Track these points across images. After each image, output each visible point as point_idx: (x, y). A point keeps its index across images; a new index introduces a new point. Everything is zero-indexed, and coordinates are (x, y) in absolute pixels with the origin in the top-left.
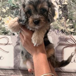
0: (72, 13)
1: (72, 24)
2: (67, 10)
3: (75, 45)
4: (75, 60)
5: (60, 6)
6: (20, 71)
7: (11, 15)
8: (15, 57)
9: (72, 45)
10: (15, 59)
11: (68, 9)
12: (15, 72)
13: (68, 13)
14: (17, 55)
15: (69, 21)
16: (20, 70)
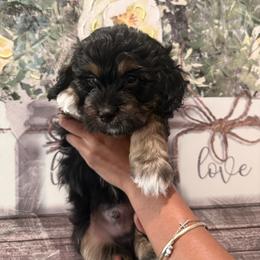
0: (199, 30)
1: (200, 65)
2: (186, 22)
3: (211, 125)
4: (210, 170)
5: (165, 11)
6: (39, 220)
7: (7, 29)
8: (20, 175)
9: (201, 127)
10: (20, 181)
11: (190, 21)
12: (21, 225)
13: (189, 31)
14: (27, 167)
15: (192, 56)
16: (40, 216)
